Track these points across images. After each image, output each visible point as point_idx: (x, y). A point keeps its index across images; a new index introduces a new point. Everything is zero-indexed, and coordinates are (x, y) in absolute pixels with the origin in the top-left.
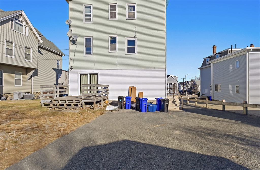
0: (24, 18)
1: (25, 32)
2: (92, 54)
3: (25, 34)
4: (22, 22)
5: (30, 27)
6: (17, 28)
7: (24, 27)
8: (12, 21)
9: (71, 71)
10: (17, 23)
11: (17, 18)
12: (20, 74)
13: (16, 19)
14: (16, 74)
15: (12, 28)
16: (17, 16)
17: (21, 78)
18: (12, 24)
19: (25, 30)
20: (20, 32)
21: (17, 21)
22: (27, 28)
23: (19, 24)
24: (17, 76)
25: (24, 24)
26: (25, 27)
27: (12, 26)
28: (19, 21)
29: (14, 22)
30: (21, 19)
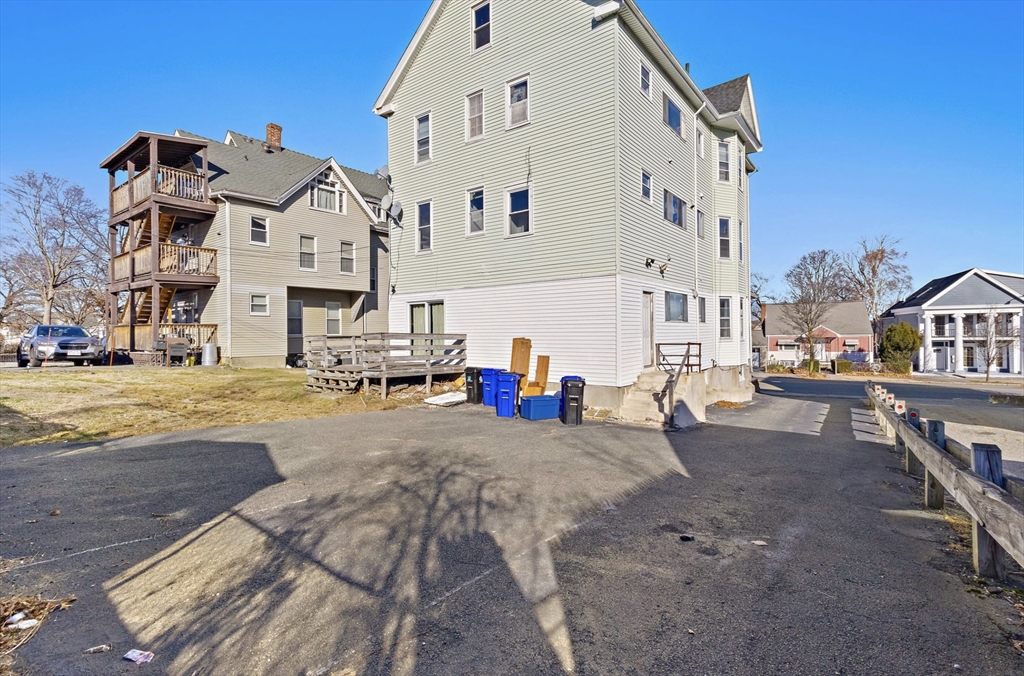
0: (336, 174)
1: (341, 206)
2: (432, 247)
3: (340, 211)
4: (333, 185)
5: (350, 192)
6: (323, 202)
7: (337, 194)
8: (312, 189)
9: (394, 296)
10: (323, 190)
11: (323, 178)
12: (337, 308)
13: (320, 182)
14: (329, 308)
15: (312, 205)
16: (321, 174)
17: (340, 318)
18: (312, 195)
19: (341, 201)
20: (331, 208)
21: (322, 186)
22: (345, 195)
23: (328, 191)
24: (332, 312)
25: (338, 187)
26: (341, 195)
27: (312, 200)
28: (327, 184)
29: (316, 190)
30: (331, 178)
